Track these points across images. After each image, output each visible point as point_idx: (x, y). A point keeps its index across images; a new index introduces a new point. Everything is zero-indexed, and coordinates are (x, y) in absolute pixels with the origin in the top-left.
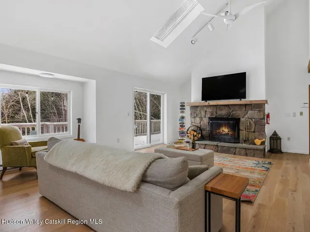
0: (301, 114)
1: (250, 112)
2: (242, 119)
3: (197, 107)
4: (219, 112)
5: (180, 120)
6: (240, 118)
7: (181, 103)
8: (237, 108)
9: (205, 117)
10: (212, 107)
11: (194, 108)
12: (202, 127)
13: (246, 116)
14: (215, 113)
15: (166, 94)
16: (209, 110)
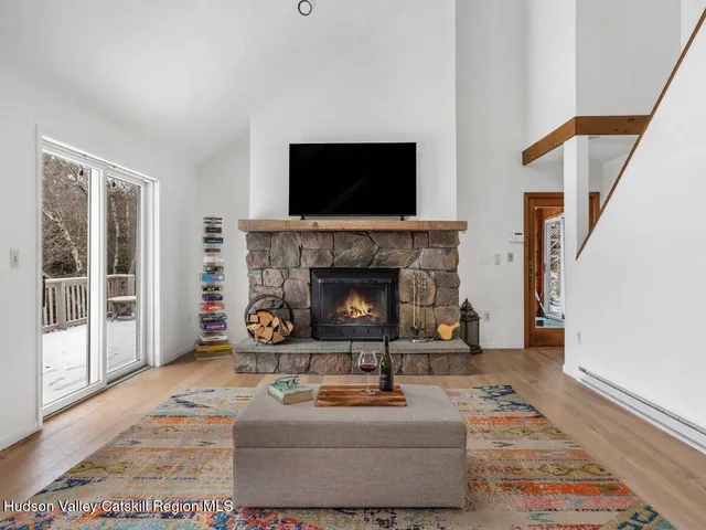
0: (511, 257)
1: (424, 252)
2: (405, 273)
3: (271, 234)
4: (343, 253)
5: (204, 278)
6: (399, 269)
7: (209, 220)
8: (390, 240)
9: (298, 266)
10: (320, 236)
11: (261, 236)
12: (289, 298)
13: (416, 264)
14: (329, 254)
15: (157, 185)
16: (312, 244)
